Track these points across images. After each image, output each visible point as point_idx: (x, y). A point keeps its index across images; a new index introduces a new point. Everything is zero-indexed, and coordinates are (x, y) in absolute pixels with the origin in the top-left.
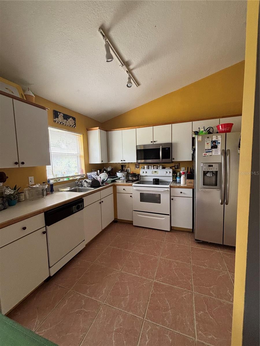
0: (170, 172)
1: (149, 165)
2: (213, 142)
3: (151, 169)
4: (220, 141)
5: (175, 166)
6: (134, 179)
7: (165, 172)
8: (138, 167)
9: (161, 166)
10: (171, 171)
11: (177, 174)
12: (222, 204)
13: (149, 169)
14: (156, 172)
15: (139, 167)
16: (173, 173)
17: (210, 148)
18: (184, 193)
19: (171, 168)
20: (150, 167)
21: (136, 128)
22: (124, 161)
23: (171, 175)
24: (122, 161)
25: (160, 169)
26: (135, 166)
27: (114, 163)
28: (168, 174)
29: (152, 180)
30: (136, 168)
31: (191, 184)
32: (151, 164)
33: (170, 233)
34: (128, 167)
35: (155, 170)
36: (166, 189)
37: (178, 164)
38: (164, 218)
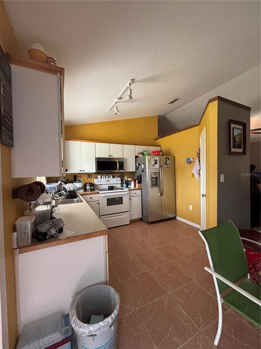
0: (119, 181)
1: (102, 175)
2: (156, 160)
3: (104, 178)
4: (158, 160)
5: (121, 176)
6: (92, 188)
7: (116, 180)
8: (90, 177)
9: (111, 176)
10: (120, 179)
11: (123, 181)
12: (160, 196)
13: (102, 178)
14: (109, 181)
15: (92, 177)
16: (121, 181)
17: (154, 164)
18: (137, 194)
19: (119, 177)
20: (103, 176)
21: (95, 142)
22: (83, 171)
23: (120, 182)
24: (80, 171)
25: (111, 178)
26: (88, 176)
27: (70, 173)
28: (118, 182)
29: (108, 188)
30: (89, 178)
31: (140, 187)
32: (103, 174)
33: (131, 225)
34: (81, 177)
35: (107, 179)
36: (127, 192)
37: (123, 174)
38: (126, 215)
